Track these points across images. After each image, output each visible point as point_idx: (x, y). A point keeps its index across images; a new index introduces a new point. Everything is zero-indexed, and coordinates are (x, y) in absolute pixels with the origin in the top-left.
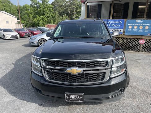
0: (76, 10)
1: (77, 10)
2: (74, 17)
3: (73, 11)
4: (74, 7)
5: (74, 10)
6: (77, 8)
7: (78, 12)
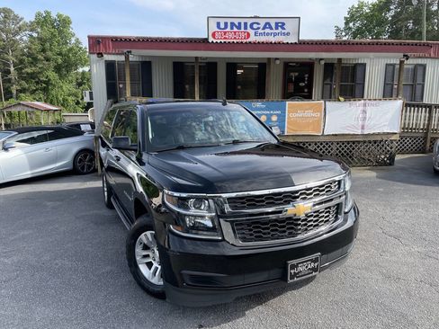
0: (19, 70)
1: (21, 69)
2: (14, 89)
3: (9, 72)
4: (11, 58)
5: (12, 69)
6: (21, 62)
7: (28, 74)
